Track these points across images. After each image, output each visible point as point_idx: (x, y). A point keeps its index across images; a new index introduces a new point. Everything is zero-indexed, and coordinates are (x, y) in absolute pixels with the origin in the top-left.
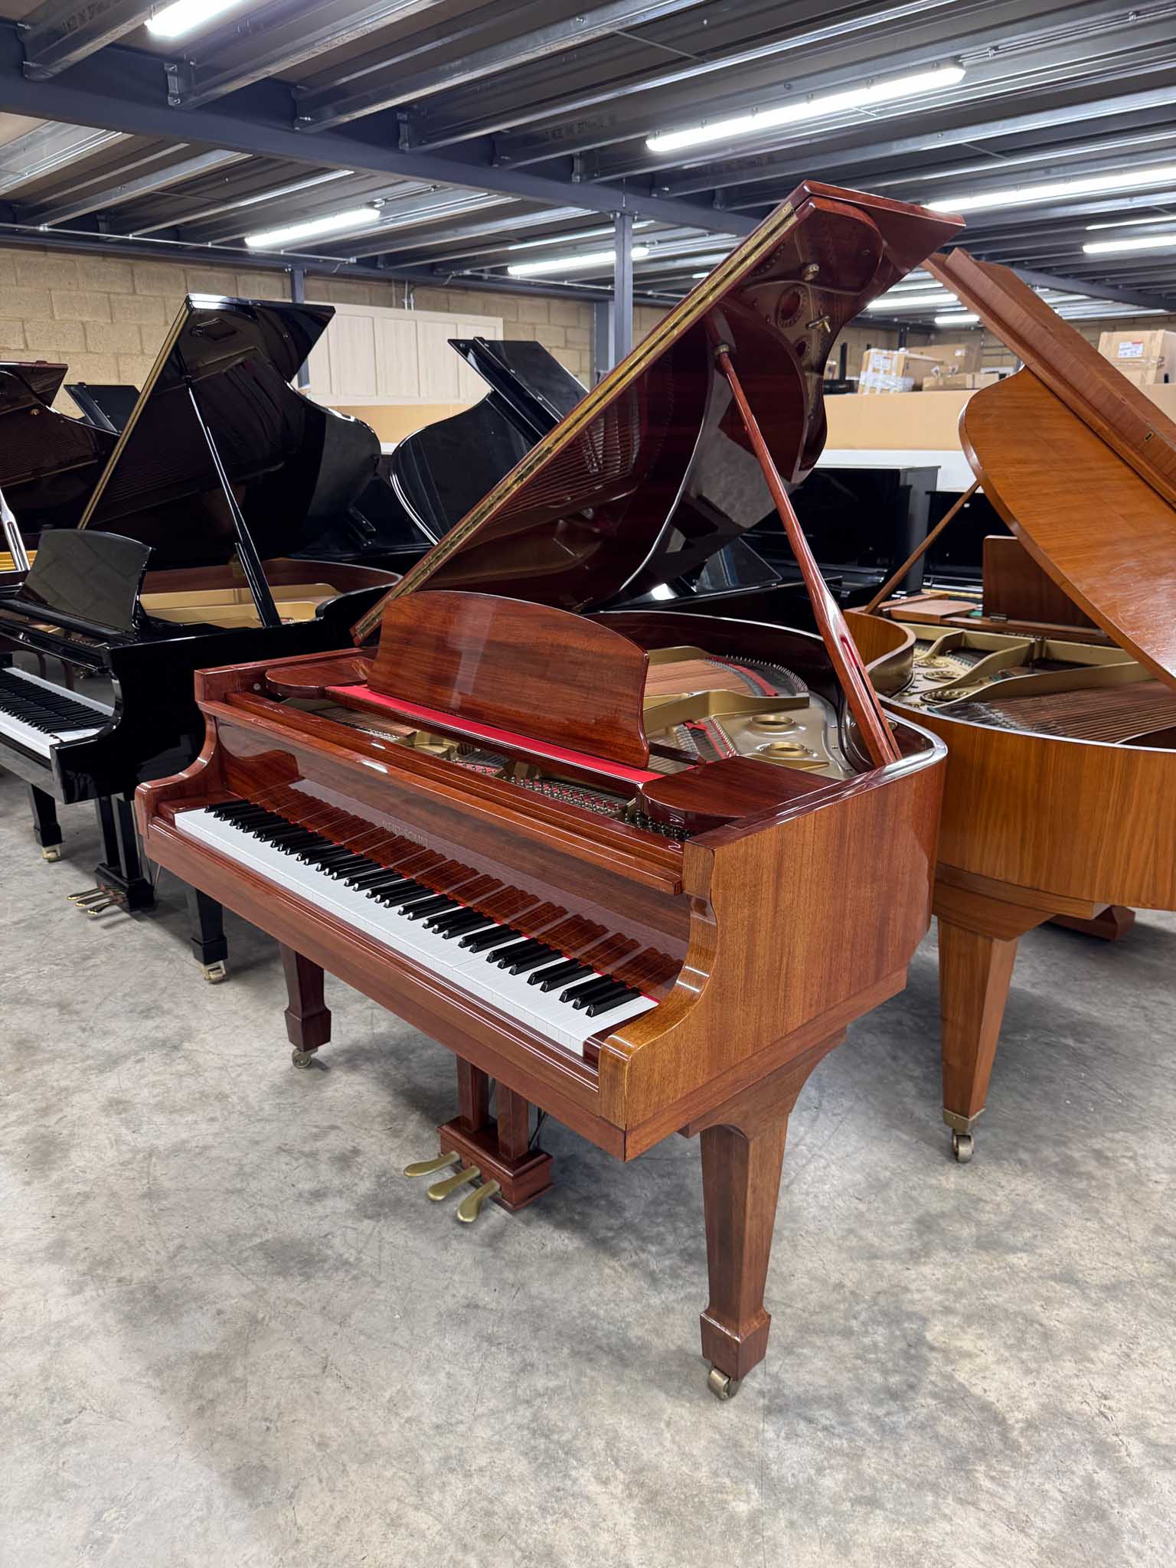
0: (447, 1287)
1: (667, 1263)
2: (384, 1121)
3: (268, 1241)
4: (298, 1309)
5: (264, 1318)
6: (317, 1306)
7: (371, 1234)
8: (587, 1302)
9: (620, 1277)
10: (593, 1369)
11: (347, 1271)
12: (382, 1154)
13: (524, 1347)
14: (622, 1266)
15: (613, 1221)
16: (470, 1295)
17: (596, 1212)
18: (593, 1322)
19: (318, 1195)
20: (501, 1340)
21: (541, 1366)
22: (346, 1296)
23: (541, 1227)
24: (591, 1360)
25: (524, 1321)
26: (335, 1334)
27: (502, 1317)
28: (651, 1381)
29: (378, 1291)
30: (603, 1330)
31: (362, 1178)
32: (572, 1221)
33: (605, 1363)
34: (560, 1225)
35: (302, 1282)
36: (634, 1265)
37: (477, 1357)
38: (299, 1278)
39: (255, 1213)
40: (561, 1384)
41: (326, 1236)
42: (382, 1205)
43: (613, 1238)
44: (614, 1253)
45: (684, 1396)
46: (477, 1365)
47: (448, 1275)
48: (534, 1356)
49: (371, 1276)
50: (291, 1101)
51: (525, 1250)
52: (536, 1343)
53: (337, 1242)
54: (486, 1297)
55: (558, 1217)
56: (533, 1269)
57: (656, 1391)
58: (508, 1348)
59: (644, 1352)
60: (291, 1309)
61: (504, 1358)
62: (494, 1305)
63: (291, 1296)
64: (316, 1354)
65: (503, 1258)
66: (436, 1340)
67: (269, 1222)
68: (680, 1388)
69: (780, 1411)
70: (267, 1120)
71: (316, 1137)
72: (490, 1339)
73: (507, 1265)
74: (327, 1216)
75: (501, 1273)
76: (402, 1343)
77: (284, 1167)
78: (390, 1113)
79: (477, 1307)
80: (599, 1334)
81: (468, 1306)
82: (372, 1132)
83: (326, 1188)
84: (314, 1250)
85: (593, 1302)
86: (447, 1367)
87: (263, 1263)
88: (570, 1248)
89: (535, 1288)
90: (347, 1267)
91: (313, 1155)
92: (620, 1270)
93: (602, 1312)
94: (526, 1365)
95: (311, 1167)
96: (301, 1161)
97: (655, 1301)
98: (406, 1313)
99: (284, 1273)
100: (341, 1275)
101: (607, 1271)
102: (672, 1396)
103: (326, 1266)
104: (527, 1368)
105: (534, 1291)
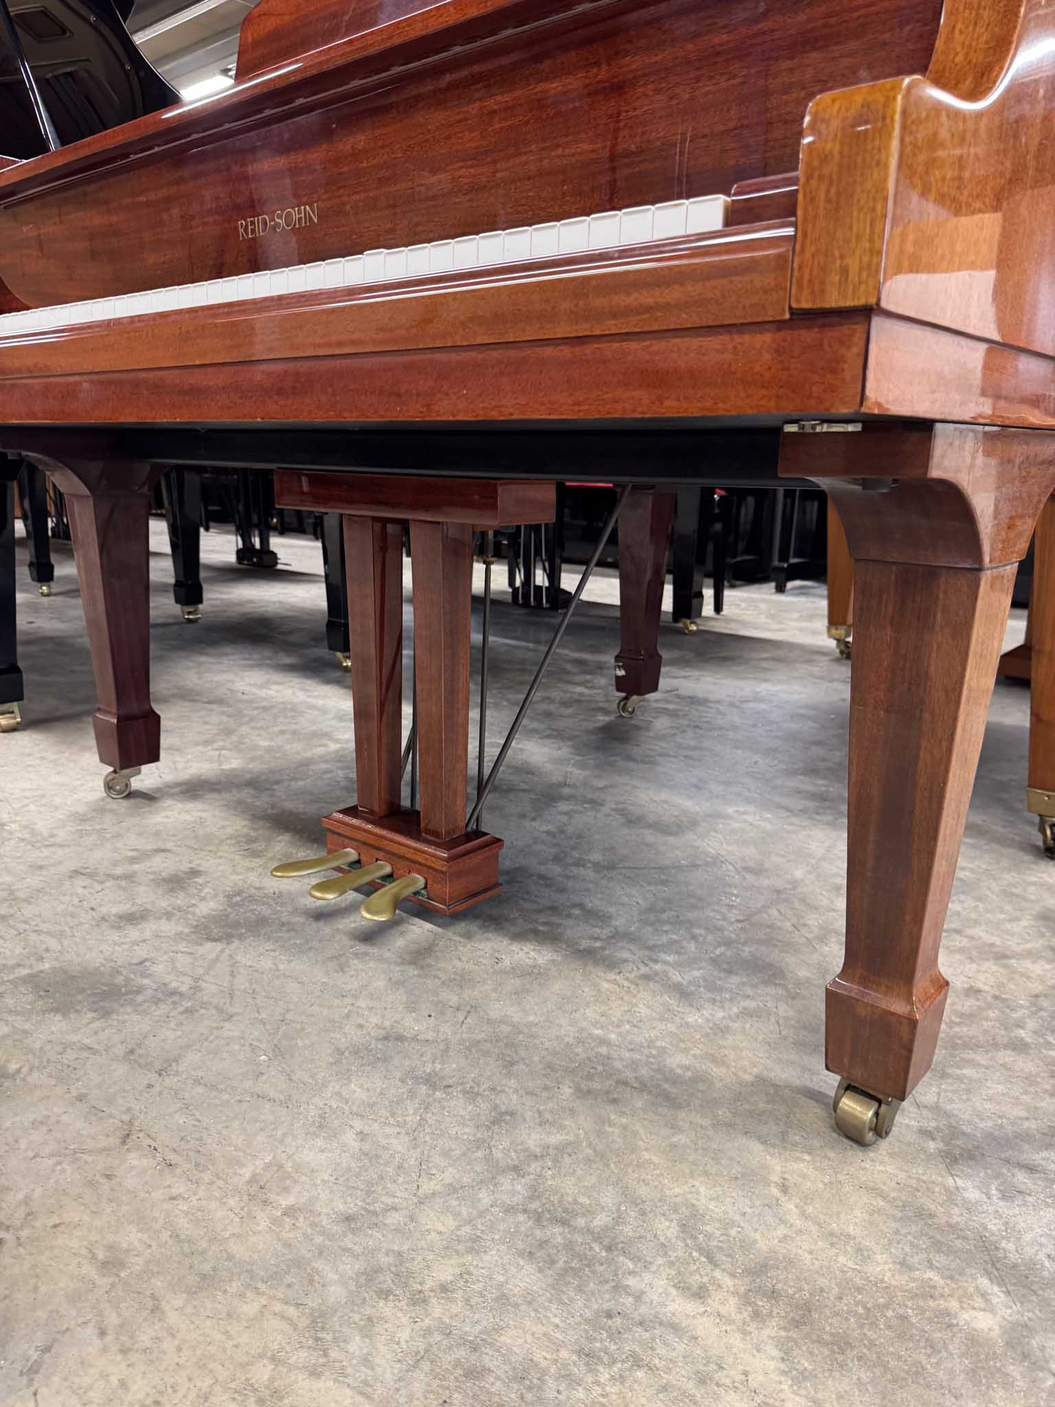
0: (348, 1016)
1: (696, 973)
2: (238, 843)
3: (42, 972)
4: (84, 1054)
5: (19, 1071)
6: (120, 1050)
7: (217, 959)
8: (584, 1024)
9: (629, 992)
10: (623, 1114)
11: (174, 1003)
12: (235, 872)
13: (493, 1089)
14: (627, 979)
15: (598, 930)
16: (387, 1024)
17: (571, 922)
18: (603, 1050)
19: (132, 918)
20: (450, 1082)
21: (528, 1115)
22: (171, 1035)
23: (488, 939)
24: (614, 1101)
25: (486, 1054)
26: (150, 1086)
27: (447, 1050)
28: (730, 1125)
29: (227, 1025)
30: (621, 1059)
31: (203, 899)
32: (536, 932)
33: (639, 1104)
34: (519, 937)
35: (93, 1020)
36: (647, 978)
37: (411, 1106)
38: (90, 1015)
39: (25, 940)
40: (571, 1137)
41: (141, 963)
42: (237, 925)
43: (603, 948)
44: (612, 965)
45: (795, 1144)
46: (412, 1119)
47: (348, 1000)
48: (510, 1099)
49: (216, 1007)
50: (98, 827)
51: (470, 966)
52: (513, 1083)
53: (159, 969)
54: (413, 1024)
55: (512, 929)
56: (487, 987)
57: (742, 1140)
58: (465, 1092)
59: (701, 1087)
60: (70, 1056)
61: (459, 1105)
62: (430, 1035)
63: (74, 1038)
64: (111, 1116)
65: (436, 977)
66: (334, 1086)
67: (47, 950)
68: (784, 1134)
69: (972, 1157)
70: (61, 846)
71: (133, 860)
72: (430, 1081)
73: (443, 983)
74: (144, 941)
75: (436, 994)
76: (272, 1094)
77: (80, 890)
78: (247, 835)
79: (400, 1038)
80: (618, 1065)
81: (386, 1038)
82: (219, 854)
83: (146, 910)
84: (120, 980)
85: (595, 1024)
86: (358, 1124)
87: (31, 997)
88: (540, 961)
89: (496, 1010)
90: (176, 998)
91: (129, 877)
92: (626, 984)
93: (613, 1036)
94: (501, 1114)
95: (124, 889)
96: (108, 884)
97: (693, 1018)
98: (278, 1053)
99: (63, 1009)
100: (164, 1008)
101: (606, 985)
102: (774, 1146)
103: (140, 998)
104: (502, 1118)
105: (494, 1014)
